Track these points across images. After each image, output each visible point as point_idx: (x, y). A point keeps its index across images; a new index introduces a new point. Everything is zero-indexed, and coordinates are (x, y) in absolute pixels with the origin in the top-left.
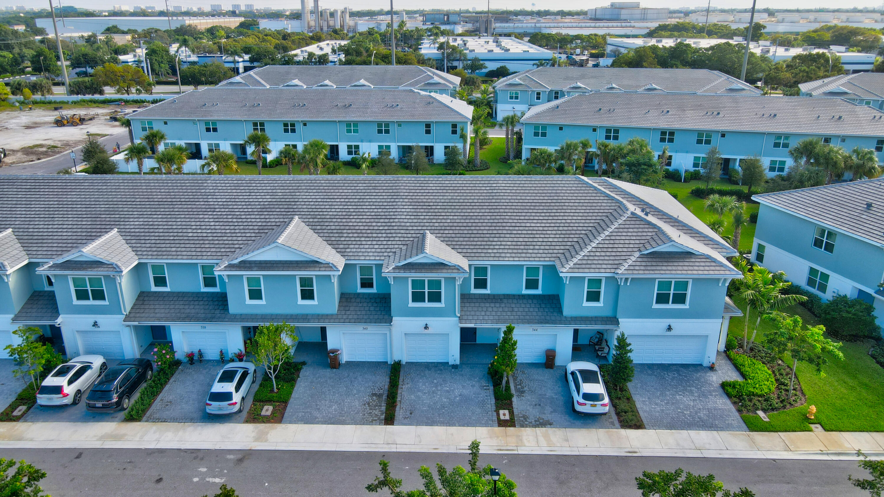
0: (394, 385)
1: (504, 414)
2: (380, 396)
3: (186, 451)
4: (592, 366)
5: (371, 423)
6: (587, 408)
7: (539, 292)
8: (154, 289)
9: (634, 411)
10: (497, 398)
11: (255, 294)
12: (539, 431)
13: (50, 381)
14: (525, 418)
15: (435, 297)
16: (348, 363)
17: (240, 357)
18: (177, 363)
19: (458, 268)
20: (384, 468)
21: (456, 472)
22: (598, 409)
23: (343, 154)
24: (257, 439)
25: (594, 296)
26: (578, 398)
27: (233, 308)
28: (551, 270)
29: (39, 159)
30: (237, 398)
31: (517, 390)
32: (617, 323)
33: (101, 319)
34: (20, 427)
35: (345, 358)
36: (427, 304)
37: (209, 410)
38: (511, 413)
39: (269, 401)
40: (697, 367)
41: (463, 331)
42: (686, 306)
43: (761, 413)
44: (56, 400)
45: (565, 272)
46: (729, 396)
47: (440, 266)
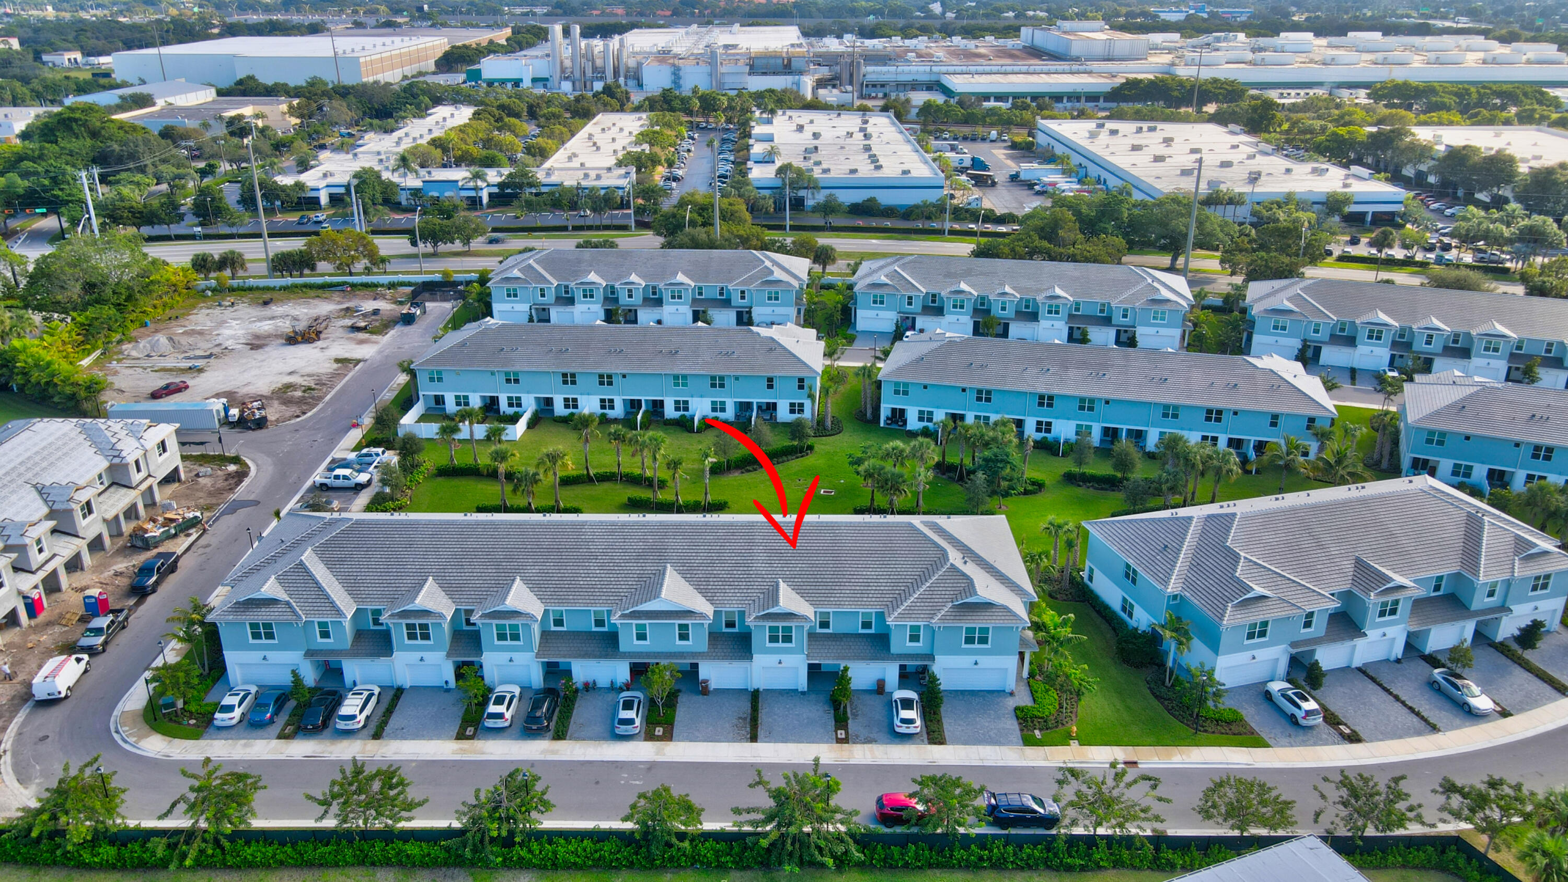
0: (755, 709)
1: (841, 734)
2: (745, 719)
3: (608, 762)
4: (912, 695)
5: (740, 741)
6: (903, 729)
7: (872, 631)
8: (553, 628)
9: (941, 731)
10: (836, 721)
11: (641, 637)
12: (867, 747)
13: (492, 709)
14: (857, 736)
15: (788, 639)
16: (716, 690)
17: (628, 687)
18: (577, 691)
19: (805, 618)
20: (759, 774)
21: (805, 776)
22: (912, 730)
23: (670, 412)
24: (657, 754)
25: (914, 638)
26: (897, 722)
27: (623, 647)
28: (881, 616)
29: (304, 413)
30: (638, 722)
31: (853, 714)
32: (934, 659)
33: (515, 655)
34: (478, 744)
35: (713, 685)
36: (781, 645)
37: (617, 731)
38: (847, 733)
39: (659, 724)
40: (1000, 693)
41: (811, 666)
42: (988, 646)
43: (1037, 732)
44: (500, 723)
45: (890, 621)
46: (1017, 718)
47: (790, 616)
